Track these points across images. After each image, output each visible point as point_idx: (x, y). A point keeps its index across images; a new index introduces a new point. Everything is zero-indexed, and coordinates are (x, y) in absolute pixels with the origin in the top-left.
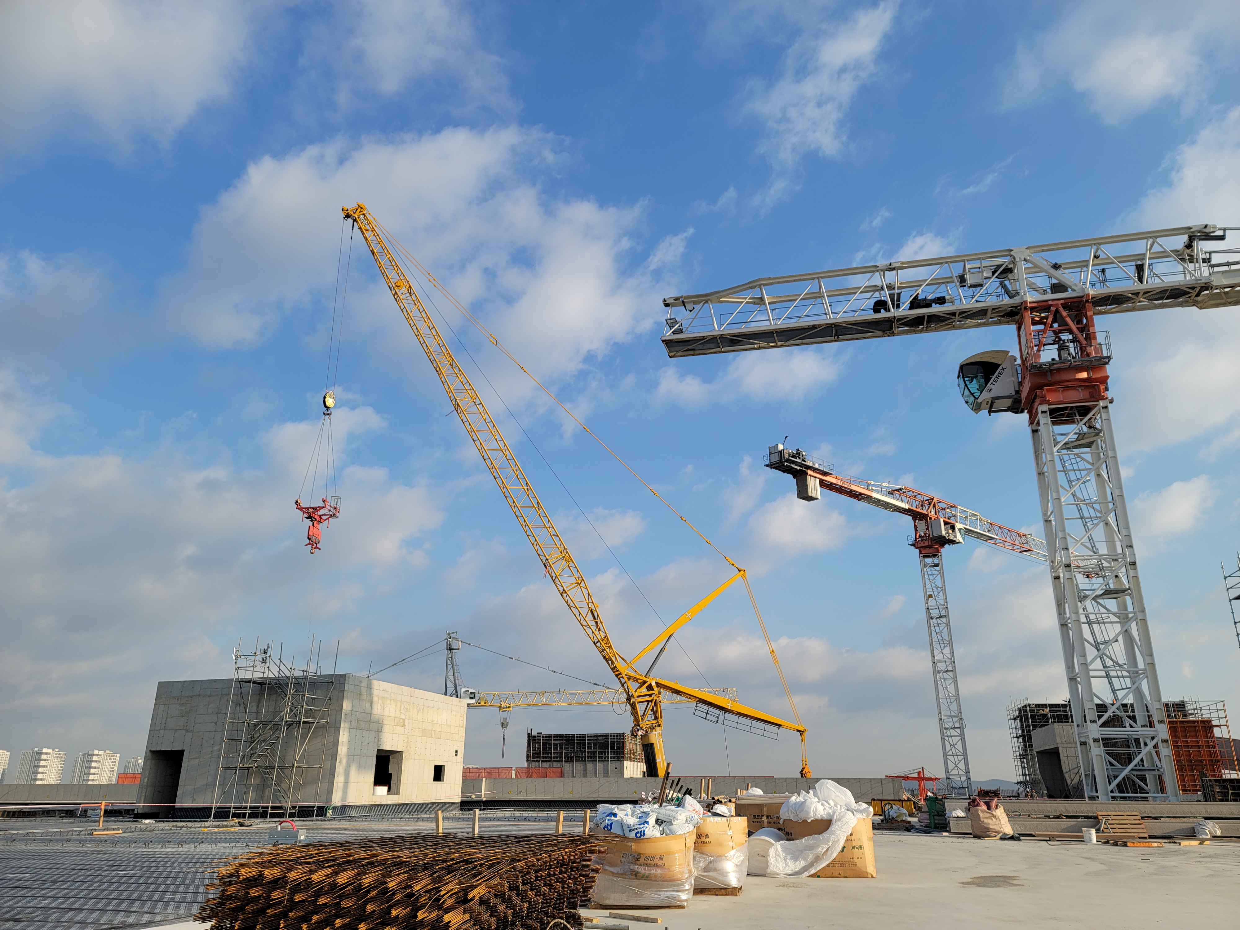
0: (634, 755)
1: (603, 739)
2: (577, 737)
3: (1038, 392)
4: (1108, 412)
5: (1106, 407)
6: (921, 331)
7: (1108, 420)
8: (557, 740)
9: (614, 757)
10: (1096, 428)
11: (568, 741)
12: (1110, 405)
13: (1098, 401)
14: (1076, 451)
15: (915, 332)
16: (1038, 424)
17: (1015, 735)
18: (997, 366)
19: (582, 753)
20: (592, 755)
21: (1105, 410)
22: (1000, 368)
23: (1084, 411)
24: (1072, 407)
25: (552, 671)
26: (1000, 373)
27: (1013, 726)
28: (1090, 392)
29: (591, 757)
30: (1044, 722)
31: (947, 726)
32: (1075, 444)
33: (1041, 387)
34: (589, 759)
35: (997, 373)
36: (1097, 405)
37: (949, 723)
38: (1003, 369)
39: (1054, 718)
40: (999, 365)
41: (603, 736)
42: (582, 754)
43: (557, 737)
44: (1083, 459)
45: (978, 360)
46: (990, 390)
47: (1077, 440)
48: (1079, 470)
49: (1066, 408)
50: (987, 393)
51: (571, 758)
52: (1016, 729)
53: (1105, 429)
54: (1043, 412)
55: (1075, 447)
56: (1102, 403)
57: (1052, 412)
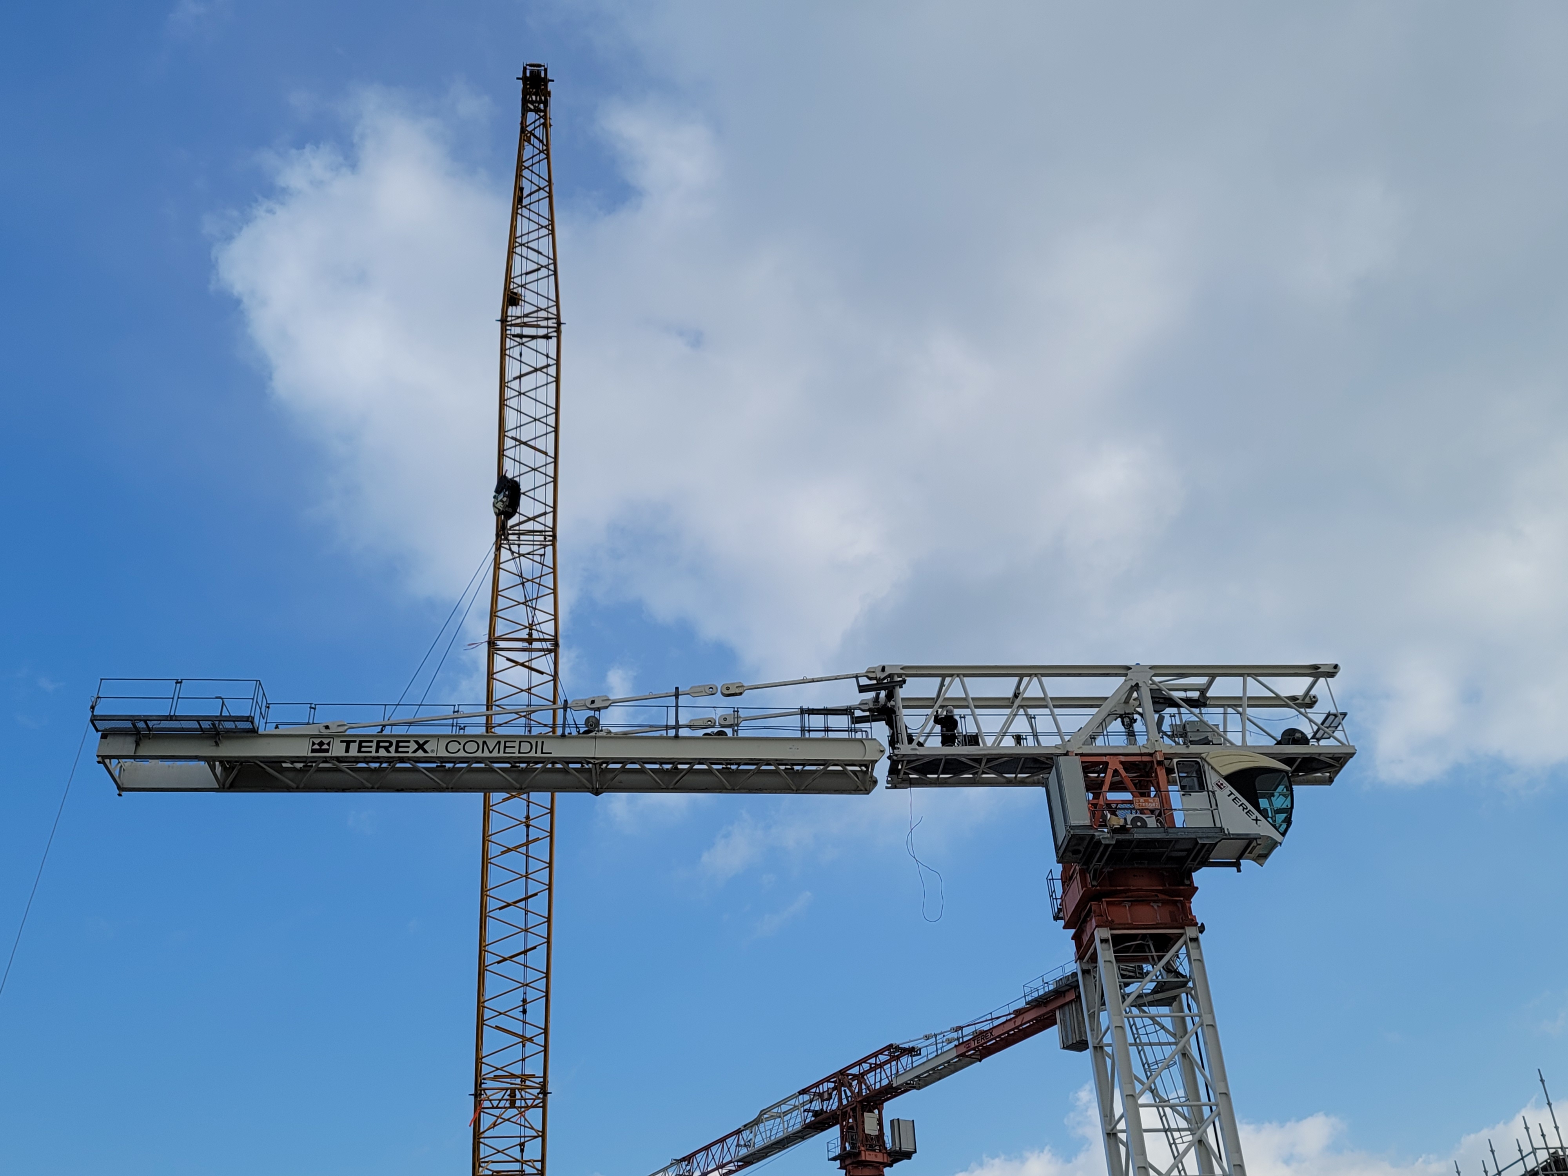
3: (1094, 905)
4: (1199, 947)
5: (1195, 940)
7: (1200, 961)
10: (1182, 974)
12: (1201, 936)
13: (1183, 928)
14: (1153, 1010)
16: (1094, 959)
21: (1194, 944)
23: (1164, 943)
24: (1144, 935)
28: (1170, 912)
32: (1150, 998)
33: (1097, 897)
36: (1181, 935)
44: (1163, 1028)
47: (1155, 991)
48: (1160, 1044)
49: (1134, 937)
53: (1196, 976)
54: (1103, 941)
55: (1151, 1004)
56: (1191, 932)
57: (1117, 941)
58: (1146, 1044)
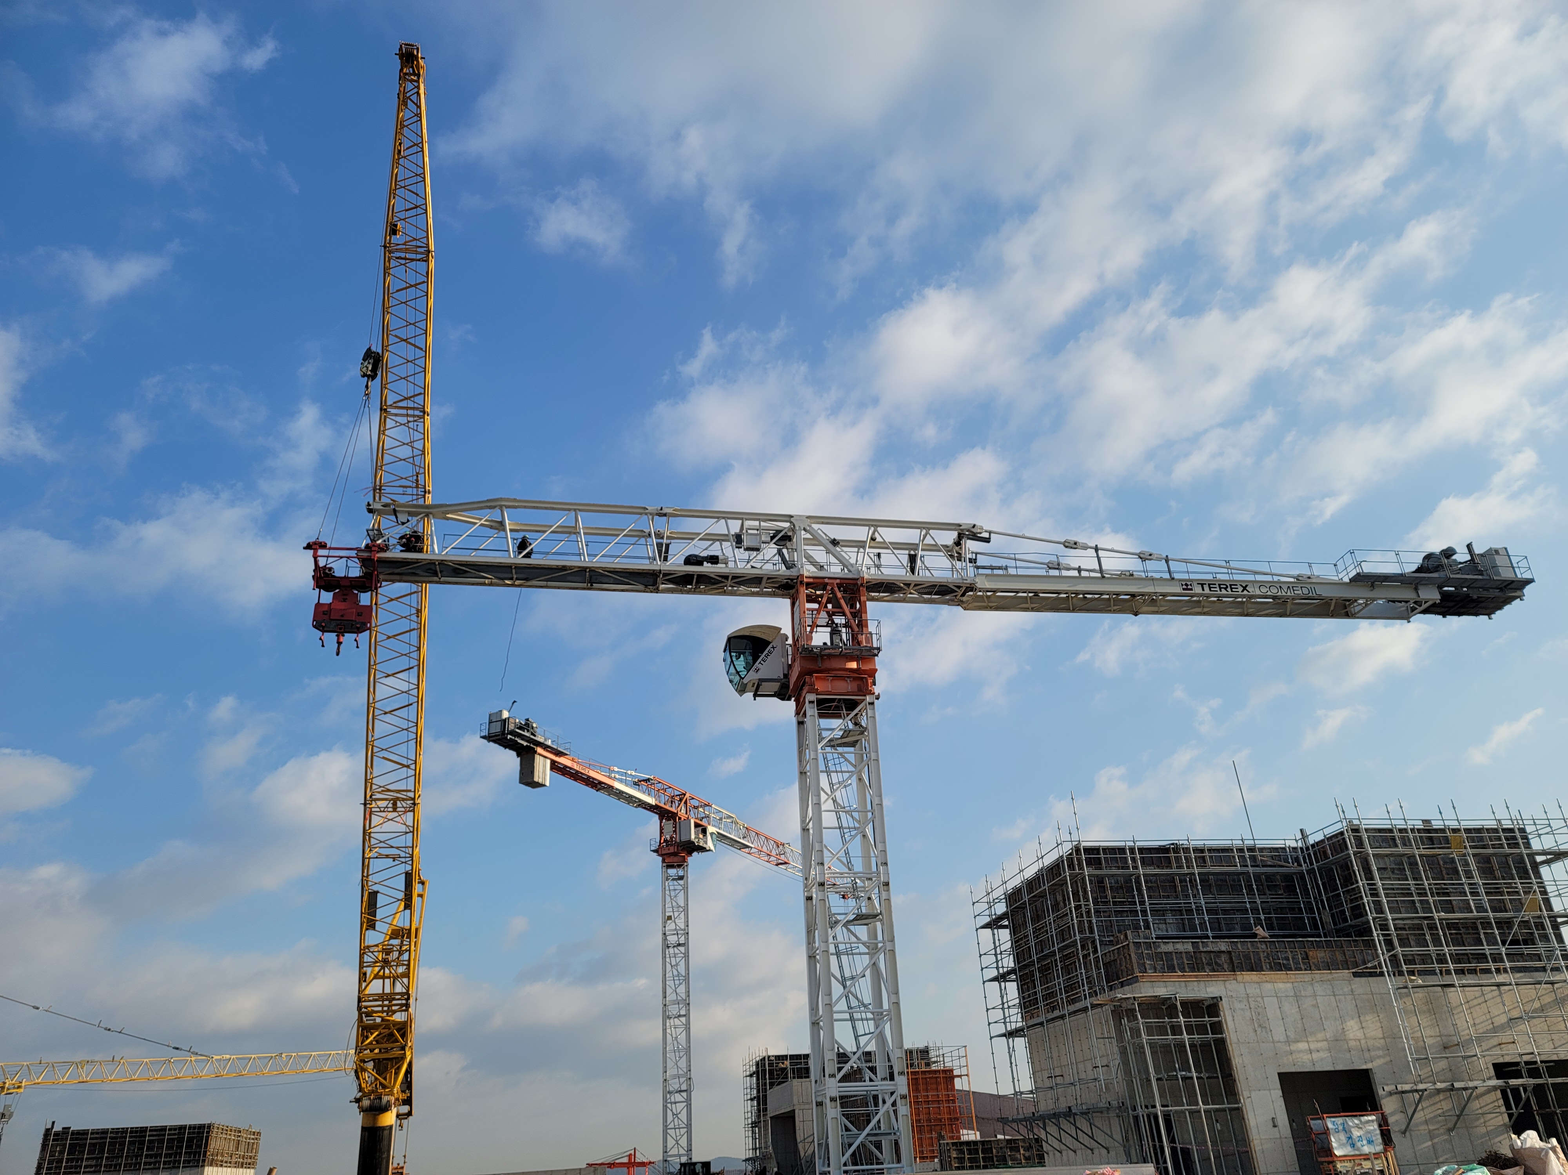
0: (222, 1156)
1: (174, 1134)
2: (131, 1132)
3: (807, 678)
4: (874, 709)
5: (872, 704)
6: (689, 592)
7: (874, 717)
8: (96, 1138)
9: (189, 1162)
10: (861, 726)
11: (116, 1138)
12: (876, 701)
13: (865, 696)
14: (840, 749)
15: (682, 592)
16: (805, 714)
17: (749, 1097)
18: (766, 643)
19: (137, 1157)
20: (153, 1160)
21: (871, 706)
22: (771, 646)
23: (851, 705)
24: (840, 699)
25: (106, 1029)
26: (770, 652)
27: (748, 1085)
28: (858, 685)
29: (150, 1164)
30: (783, 1078)
31: (671, 1089)
32: (839, 742)
33: (810, 673)
34: (147, 1167)
35: (766, 652)
36: (864, 700)
37: (674, 1085)
38: (773, 648)
39: (794, 1073)
40: (768, 643)
41: (175, 1129)
42: (137, 1159)
43: (97, 1133)
44: (846, 760)
45: (748, 634)
46: (757, 670)
47: (842, 737)
48: (842, 772)
49: (833, 700)
50: (754, 673)
51: (116, 1166)
52: (751, 1089)
53: (869, 728)
54: (811, 702)
55: (840, 745)
56: (868, 698)
57: (820, 702)
58: (833, 772)
